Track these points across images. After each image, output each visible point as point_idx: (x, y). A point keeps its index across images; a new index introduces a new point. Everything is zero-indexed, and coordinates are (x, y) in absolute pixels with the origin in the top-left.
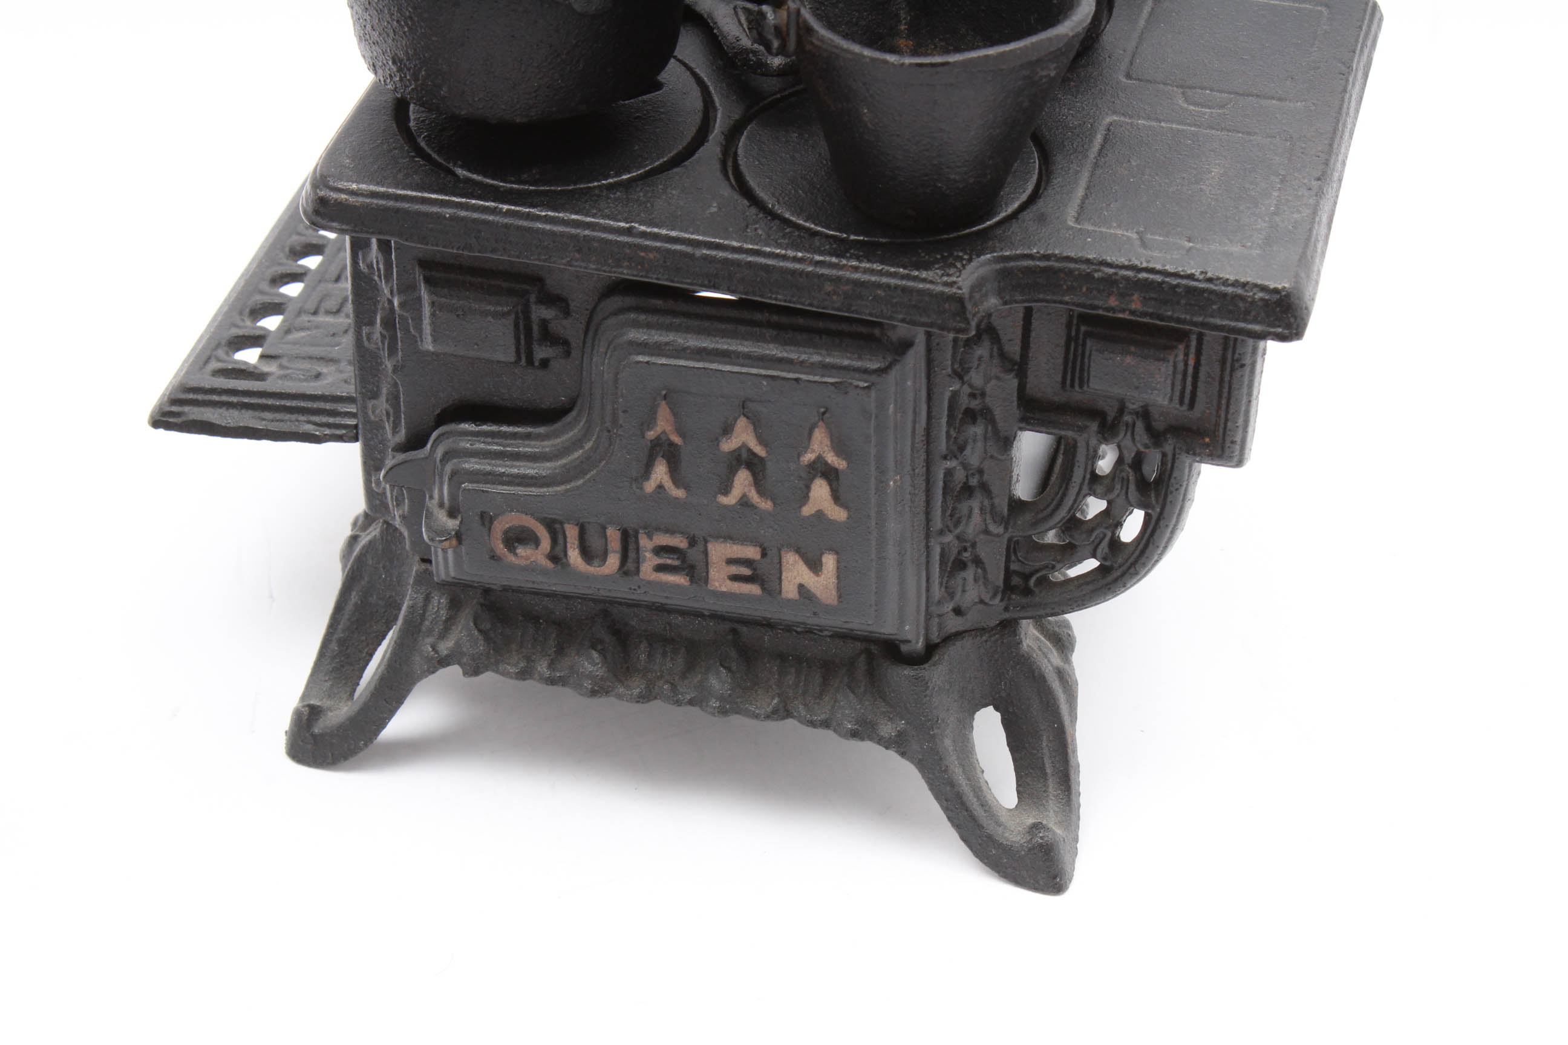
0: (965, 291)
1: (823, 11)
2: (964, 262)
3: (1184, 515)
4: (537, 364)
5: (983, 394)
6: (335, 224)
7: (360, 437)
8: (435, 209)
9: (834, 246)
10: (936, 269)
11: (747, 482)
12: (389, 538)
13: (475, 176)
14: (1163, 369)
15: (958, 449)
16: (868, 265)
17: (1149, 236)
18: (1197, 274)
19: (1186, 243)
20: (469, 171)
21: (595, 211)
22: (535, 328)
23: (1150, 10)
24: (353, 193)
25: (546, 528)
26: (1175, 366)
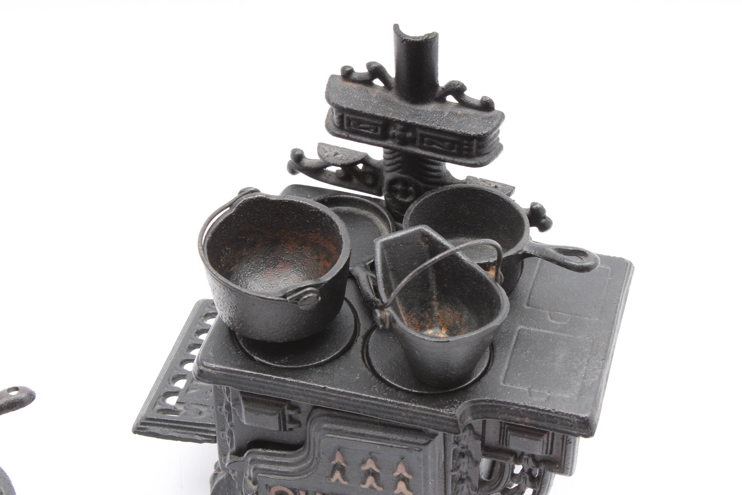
0: (458, 418)
1: (402, 294)
2: (458, 405)
3: (549, 491)
4: (288, 430)
5: (467, 447)
6: (206, 380)
7: (217, 442)
8: (247, 377)
9: (406, 396)
10: (447, 408)
11: (372, 481)
12: (229, 479)
13: (262, 361)
14: (539, 444)
15: (456, 468)
16: (420, 406)
17: (533, 390)
18: (551, 410)
19: (548, 393)
20: (260, 358)
21: (310, 380)
22: (287, 418)
23: (538, 269)
24: (213, 369)
25: (292, 492)
26: (543, 442)
